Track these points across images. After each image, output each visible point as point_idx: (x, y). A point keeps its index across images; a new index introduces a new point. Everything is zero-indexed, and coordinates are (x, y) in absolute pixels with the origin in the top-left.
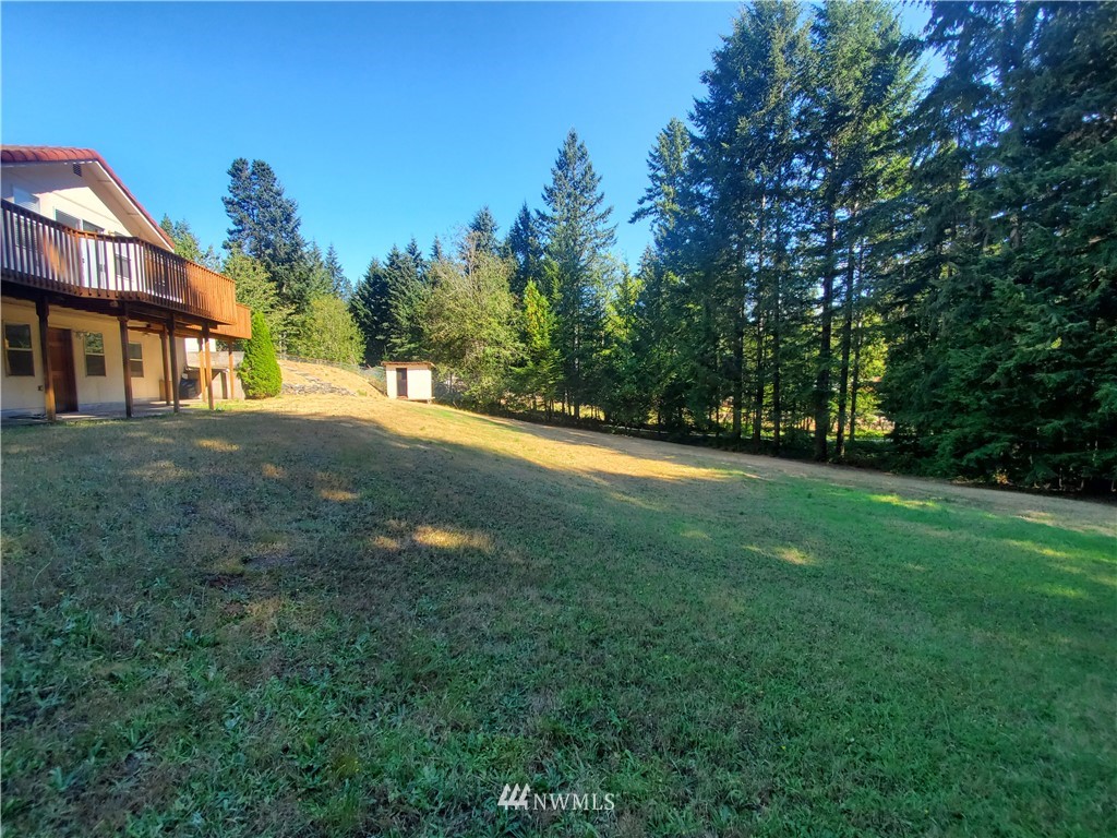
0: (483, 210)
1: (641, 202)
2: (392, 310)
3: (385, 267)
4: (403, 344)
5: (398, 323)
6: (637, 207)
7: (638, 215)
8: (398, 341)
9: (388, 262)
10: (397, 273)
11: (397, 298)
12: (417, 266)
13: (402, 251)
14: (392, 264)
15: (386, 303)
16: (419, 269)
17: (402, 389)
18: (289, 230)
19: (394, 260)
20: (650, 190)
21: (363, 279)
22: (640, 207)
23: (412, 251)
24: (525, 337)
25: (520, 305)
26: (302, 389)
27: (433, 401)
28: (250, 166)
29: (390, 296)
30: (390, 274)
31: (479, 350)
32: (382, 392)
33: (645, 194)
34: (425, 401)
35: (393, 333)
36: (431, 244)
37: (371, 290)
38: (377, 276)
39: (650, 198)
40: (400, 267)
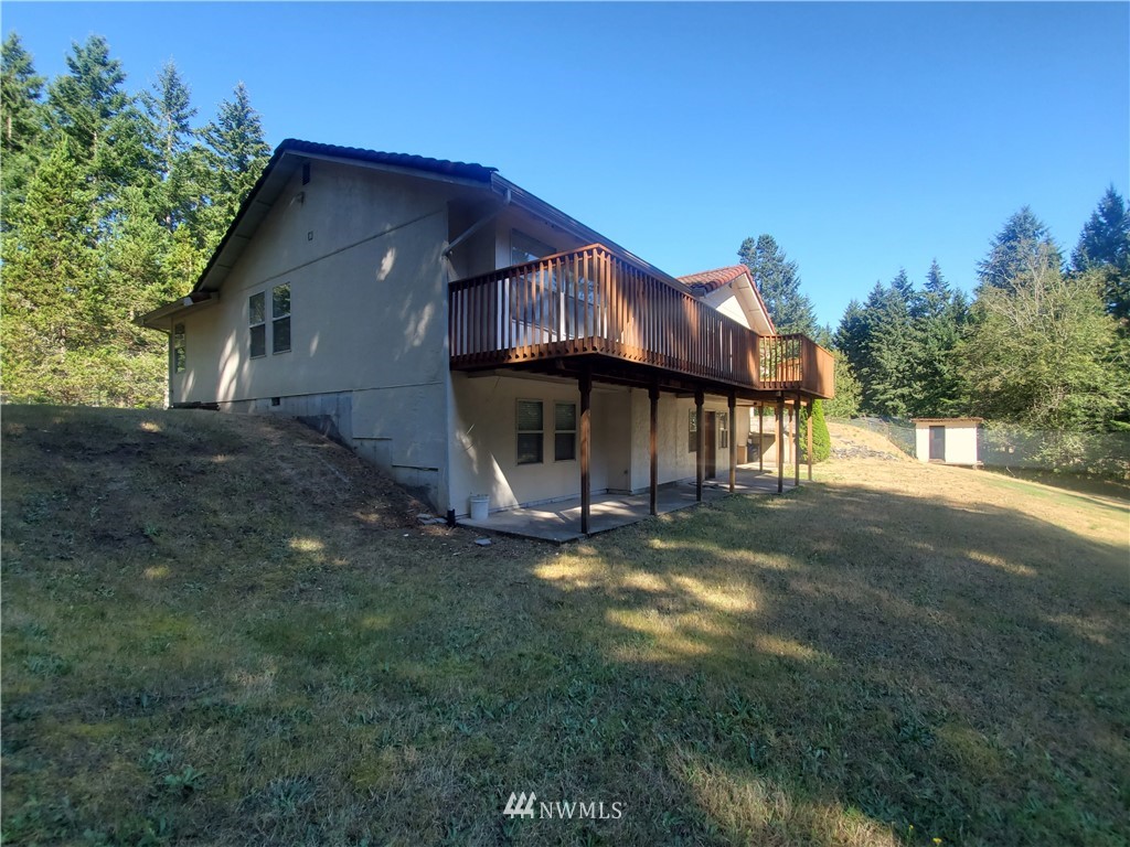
0: (1020, 212)
2: (874, 353)
3: (864, 307)
4: (885, 391)
5: (880, 367)
8: (881, 387)
9: (868, 302)
10: (881, 312)
11: (880, 340)
12: (906, 301)
13: (887, 286)
14: (873, 304)
15: (867, 347)
16: (909, 303)
17: (937, 451)
18: (789, 291)
19: (876, 300)
21: (840, 324)
23: (900, 284)
26: (844, 452)
27: (980, 467)
28: (756, 243)
29: (870, 338)
30: (872, 315)
32: (910, 454)
34: (970, 467)
35: (874, 379)
36: (927, 270)
37: (848, 335)
38: (855, 320)
40: (884, 306)
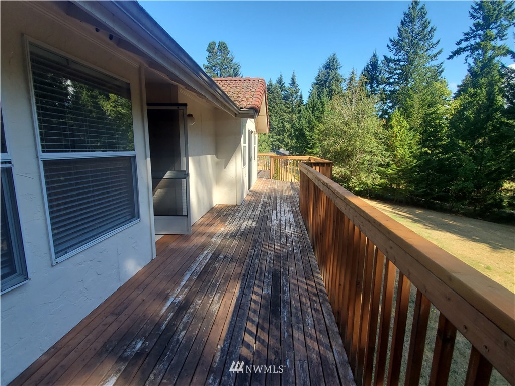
0: (332, 56)
1: (459, 43)
6: (456, 48)
7: (457, 53)
12: (282, 91)
13: (274, 82)
16: (283, 93)
20: (467, 34)
22: (458, 47)
23: (280, 82)
24: (390, 148)
25: (387, 126)
28: (217, 45)
31: (359, 157)
33: (463, 37)
36: (291, 77)
39: (466, 40)
